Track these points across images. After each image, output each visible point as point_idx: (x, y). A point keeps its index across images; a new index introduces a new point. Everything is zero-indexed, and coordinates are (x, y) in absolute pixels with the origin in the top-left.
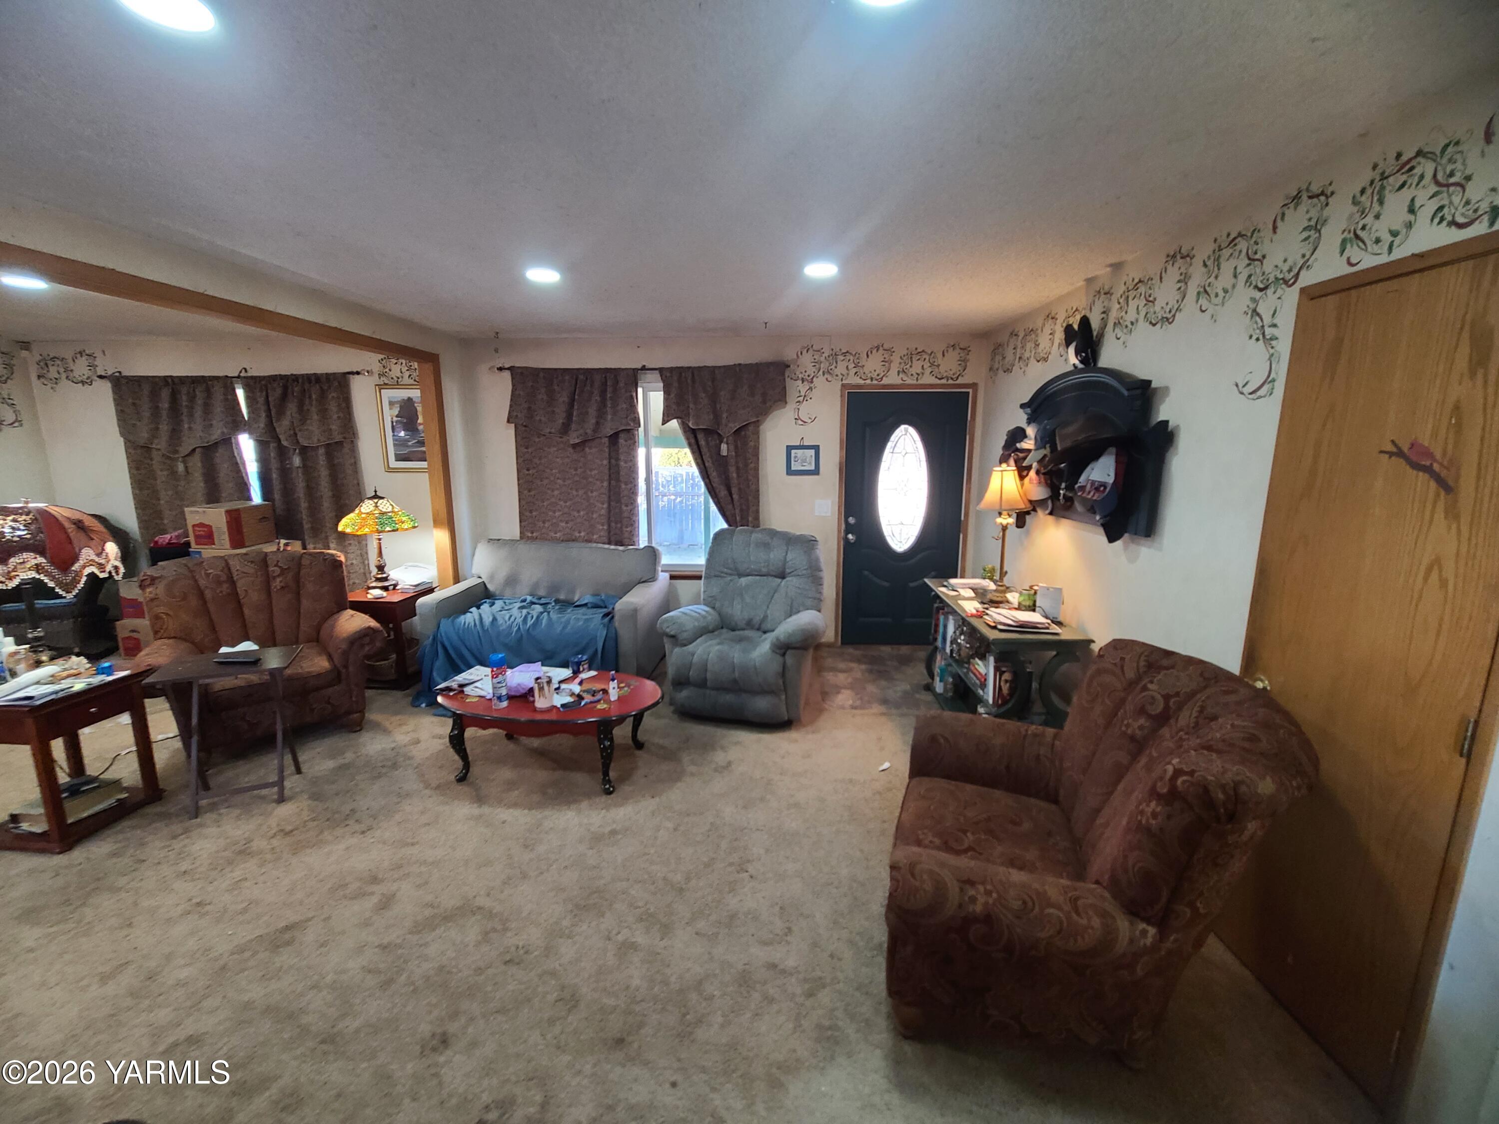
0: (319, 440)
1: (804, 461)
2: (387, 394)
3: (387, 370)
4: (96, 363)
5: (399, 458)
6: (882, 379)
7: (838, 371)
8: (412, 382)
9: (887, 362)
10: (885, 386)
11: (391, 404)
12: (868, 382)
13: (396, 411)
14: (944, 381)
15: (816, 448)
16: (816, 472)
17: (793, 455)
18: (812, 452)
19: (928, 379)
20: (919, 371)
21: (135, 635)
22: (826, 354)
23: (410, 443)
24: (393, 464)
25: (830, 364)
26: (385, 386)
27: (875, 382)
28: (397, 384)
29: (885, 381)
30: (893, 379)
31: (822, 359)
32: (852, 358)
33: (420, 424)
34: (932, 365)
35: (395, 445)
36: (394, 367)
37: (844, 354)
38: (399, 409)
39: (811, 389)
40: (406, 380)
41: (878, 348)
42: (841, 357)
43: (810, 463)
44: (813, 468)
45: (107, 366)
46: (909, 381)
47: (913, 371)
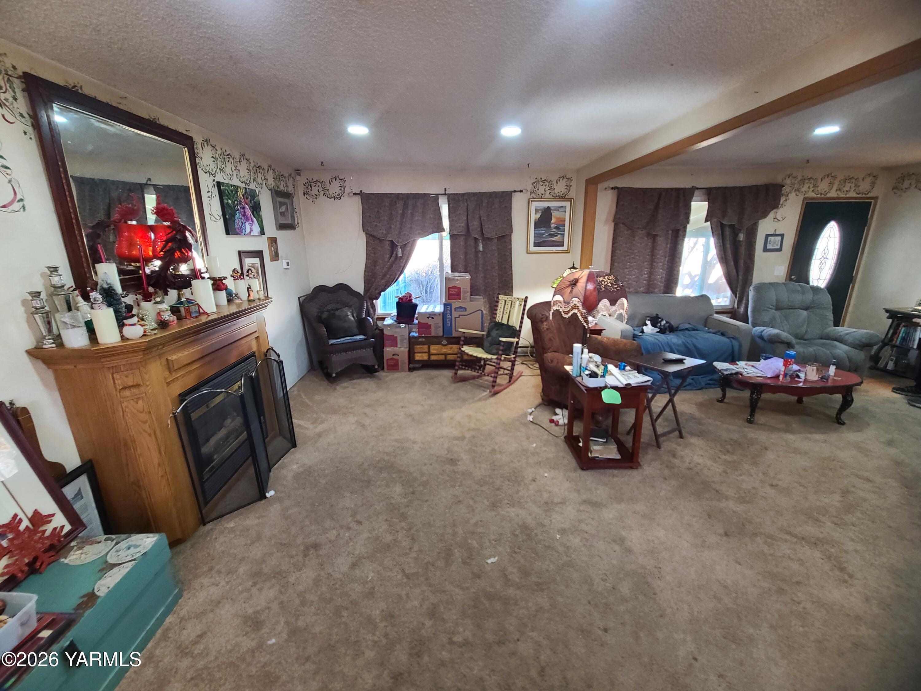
0: (496, 234)
1: (774, 243)
2: (535, 205)
3: (536, 189)
4: (345, 185)
5: (536, 244)
6: (826, 194)
7: (803, 189)
8: (551, 197)
9: (831, 184)
10: (829, 198)
11: (537, 211)
12: (819, 196)
13: (538, 216)
14: (860, 196)
15: (782, 236)
16: (780, 250)
17: (769, 240)
18: (780, 238)
19: (852, 194)
20: (848, 189)
21: (396, 357)
22: (799, 179)
23: (544, 236)
24: (532, 248)
25: (800, 185)
26: (534, 199)
27: (823, 196)
28: (541, 198)
29: (829, 195)
30: (833, 194)
31: (796, 182)
32: (812, 182)
33: (553, 223)
34: (856, 185)
35: (535, 237)
36: (540, 187)
37: (809, 179)
38: (540, 214)
39: (786, 200)
40: (547, 196)
41: (828, 176)
42: (807, 181)
43: (777, 245)
44: (779, 247)
45: (353, 186)
46: (842, 195)
47: (845, 189)
